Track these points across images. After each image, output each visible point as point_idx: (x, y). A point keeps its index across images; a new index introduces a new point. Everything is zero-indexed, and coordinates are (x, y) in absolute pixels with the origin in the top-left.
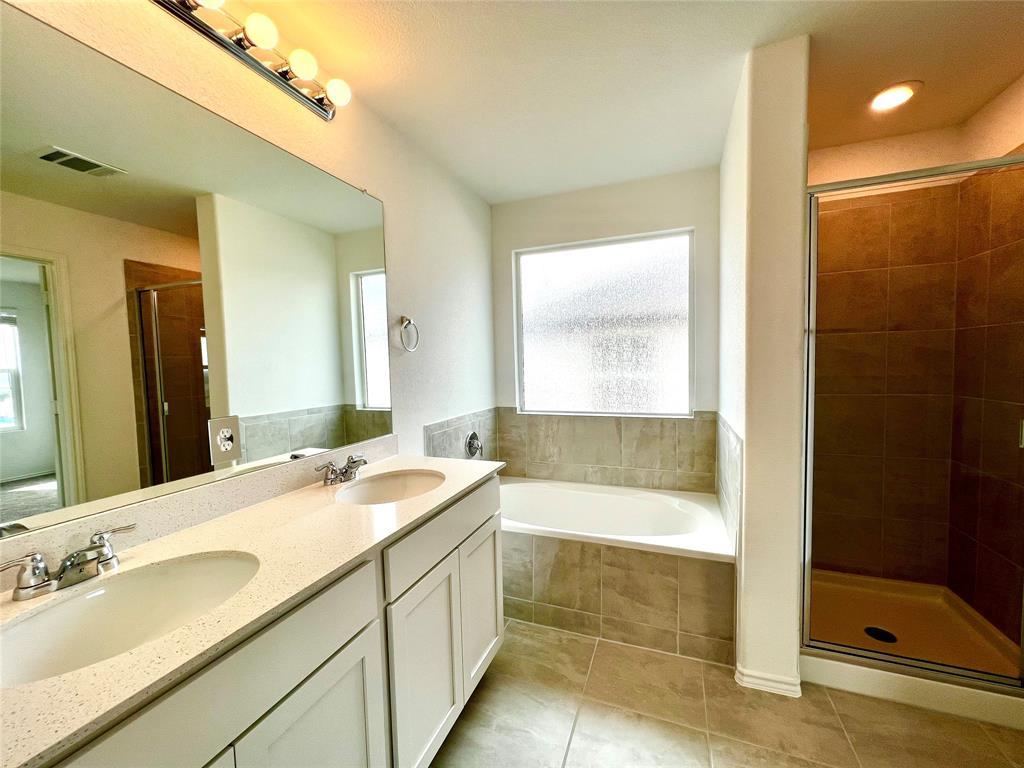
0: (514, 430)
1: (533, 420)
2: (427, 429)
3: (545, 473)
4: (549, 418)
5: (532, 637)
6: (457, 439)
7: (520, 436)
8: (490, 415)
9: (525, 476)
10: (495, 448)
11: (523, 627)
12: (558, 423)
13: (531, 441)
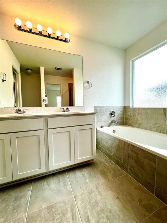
0: (129, 112)
1: (134, 109)
2: (95, 107)
3: (137, 126)
4: (139, 109)
5: (109, 163)
6: (106, 112)
7: (130, 114)
8: (121, 108)
9: (131, 126)
10: (124, 117)
11: (109, 161)
12: (142, 110)
13: (134, 115)
